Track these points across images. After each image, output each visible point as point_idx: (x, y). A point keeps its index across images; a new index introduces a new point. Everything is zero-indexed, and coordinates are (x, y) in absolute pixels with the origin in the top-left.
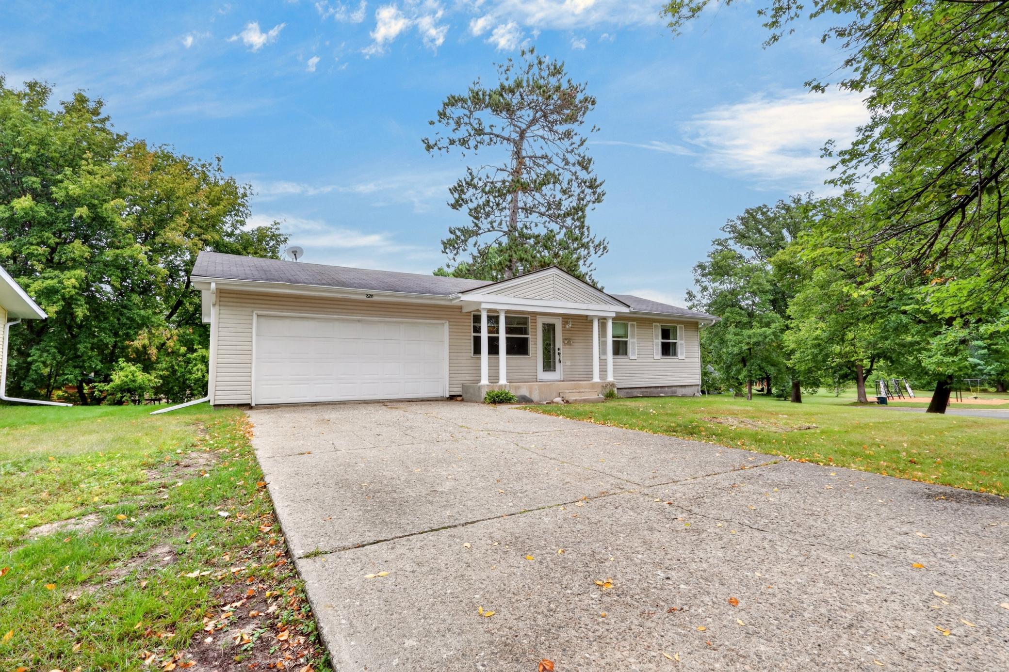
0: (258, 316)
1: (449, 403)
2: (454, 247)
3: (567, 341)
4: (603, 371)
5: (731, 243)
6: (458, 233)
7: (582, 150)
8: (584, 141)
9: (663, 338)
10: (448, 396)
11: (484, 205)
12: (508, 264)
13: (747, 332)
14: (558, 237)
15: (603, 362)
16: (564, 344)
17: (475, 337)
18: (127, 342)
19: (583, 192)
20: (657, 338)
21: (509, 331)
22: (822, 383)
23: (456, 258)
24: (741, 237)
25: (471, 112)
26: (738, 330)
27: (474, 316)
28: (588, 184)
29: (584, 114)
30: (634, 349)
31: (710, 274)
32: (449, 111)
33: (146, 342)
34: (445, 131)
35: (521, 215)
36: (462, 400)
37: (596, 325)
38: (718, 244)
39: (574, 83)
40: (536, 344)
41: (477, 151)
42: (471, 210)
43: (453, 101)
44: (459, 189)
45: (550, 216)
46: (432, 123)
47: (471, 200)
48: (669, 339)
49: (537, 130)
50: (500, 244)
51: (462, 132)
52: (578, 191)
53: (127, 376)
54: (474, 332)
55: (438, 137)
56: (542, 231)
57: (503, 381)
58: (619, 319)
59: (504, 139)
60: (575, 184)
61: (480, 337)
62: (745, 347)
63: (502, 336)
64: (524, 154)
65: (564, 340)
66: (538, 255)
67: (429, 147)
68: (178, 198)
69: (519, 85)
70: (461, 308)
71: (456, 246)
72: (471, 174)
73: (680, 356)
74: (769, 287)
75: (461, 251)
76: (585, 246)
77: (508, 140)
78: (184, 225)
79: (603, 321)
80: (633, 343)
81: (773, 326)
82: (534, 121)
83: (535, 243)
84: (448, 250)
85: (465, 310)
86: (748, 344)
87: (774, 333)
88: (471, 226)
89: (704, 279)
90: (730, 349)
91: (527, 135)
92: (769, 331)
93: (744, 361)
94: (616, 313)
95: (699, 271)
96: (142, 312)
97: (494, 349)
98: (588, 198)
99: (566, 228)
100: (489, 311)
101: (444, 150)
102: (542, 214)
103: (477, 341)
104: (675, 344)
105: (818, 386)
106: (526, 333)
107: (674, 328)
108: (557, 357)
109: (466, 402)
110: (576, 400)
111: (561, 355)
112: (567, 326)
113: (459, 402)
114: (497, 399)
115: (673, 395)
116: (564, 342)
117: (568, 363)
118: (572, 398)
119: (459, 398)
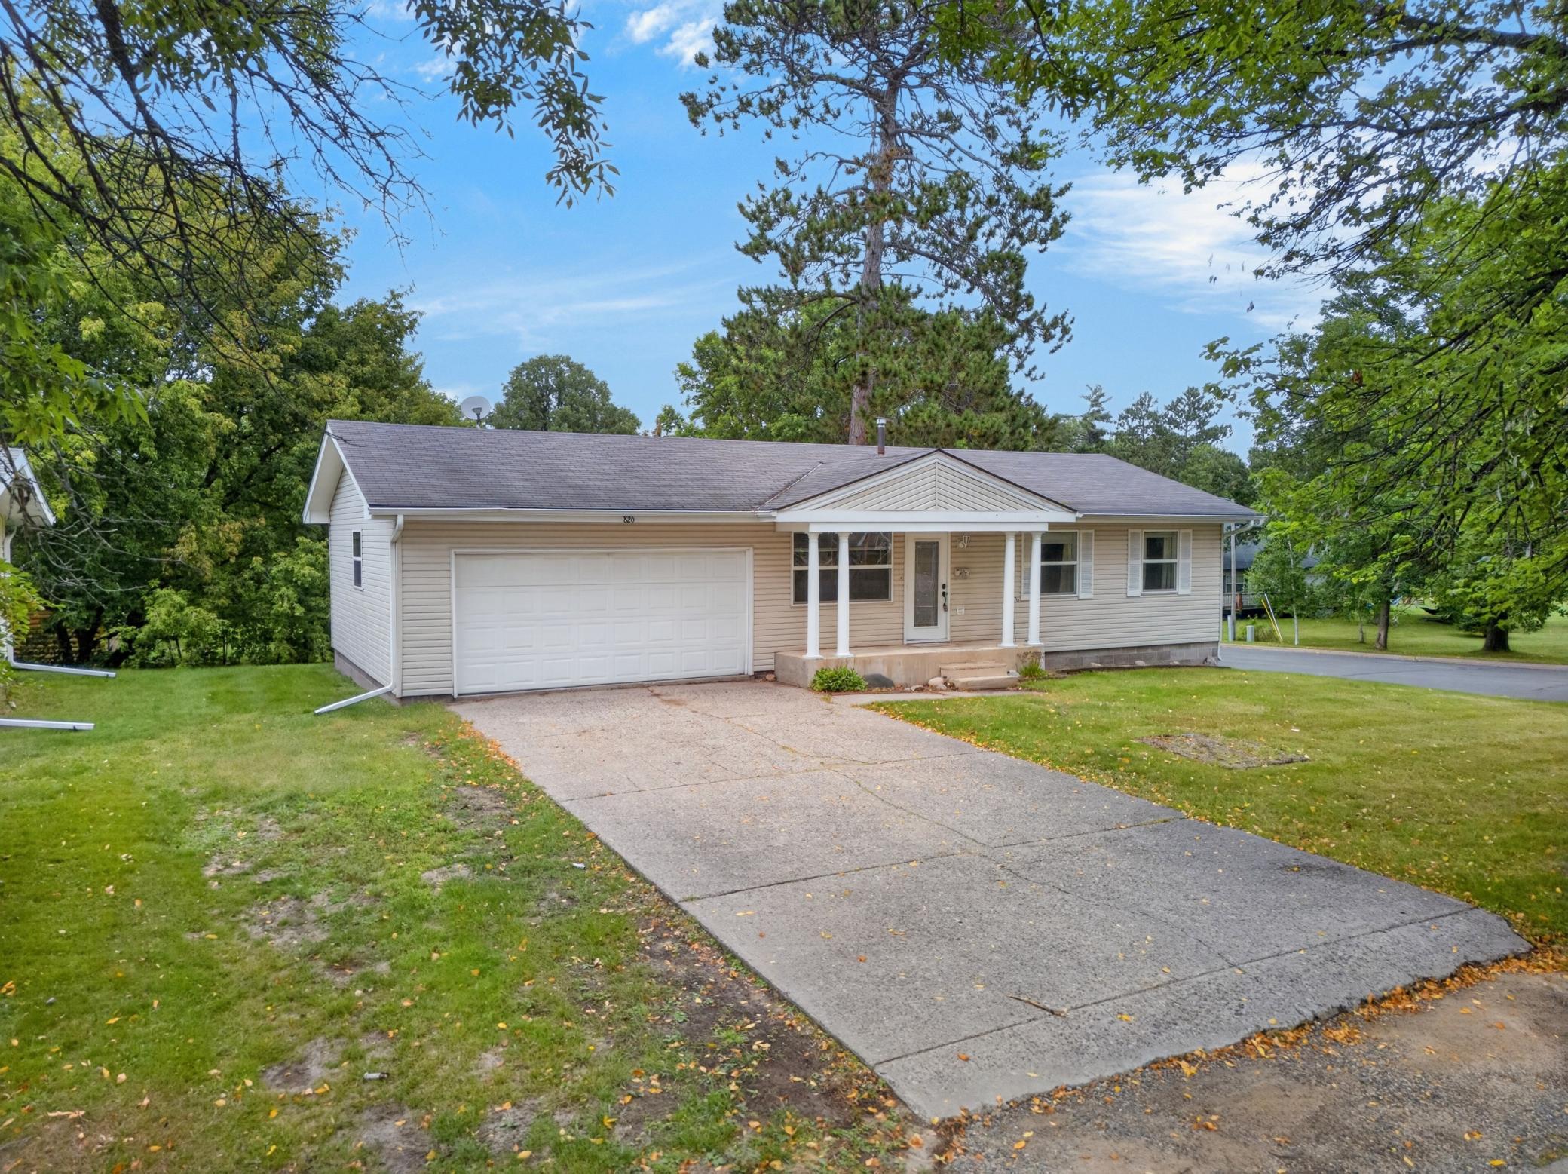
0: (456, 555)
1: (753, 685)
3: (961, 572)
6: (757, 299)
9: (1148, 557)
10: (751, 673)
16: (954, 577)
17: (796, 572)
20: (1135, 558)
21: (854, 558)
27: (797, 535)
30: (1088, 580)
32: (740, 33)
33: (194, 548)
35: (890, 260)
36: (776, 682)
37: (1010, 547)
40: (903, 580)
41: (797, 131)
43: (748, 16)
46: (703, 60)
48: (1161, 557)
54: (796, 564)
55: (717, 91)
57: (843, 651)
58: (1055, 535)
61: (806, 573)
63: (844, 567)
65: (954, 569)
67: (696, 116)
70: (774, 525)
73: (1180, 589)
76: (1025, 326)
79: (1023, 540)
80: (1086, 571)
85: (780, 529)
88: (783, 287)
94: (1051, 525)
97: (829, 594)
100: (822, 534)
101: (728, 122)
103: (801, 578)
104: (1172, 567)
106: (885, 562)
107: (1173, 536)
108: (941, 600)
109: (783, 684)
110: (967, 683)
111: (949, 597)
112: (961, 545)
113: (771, 685)
114: (833, 685)
115: (1164, 662)
116: (953, 573)
117: (961, 610)
118: (960, 680)
119: (770, 677)
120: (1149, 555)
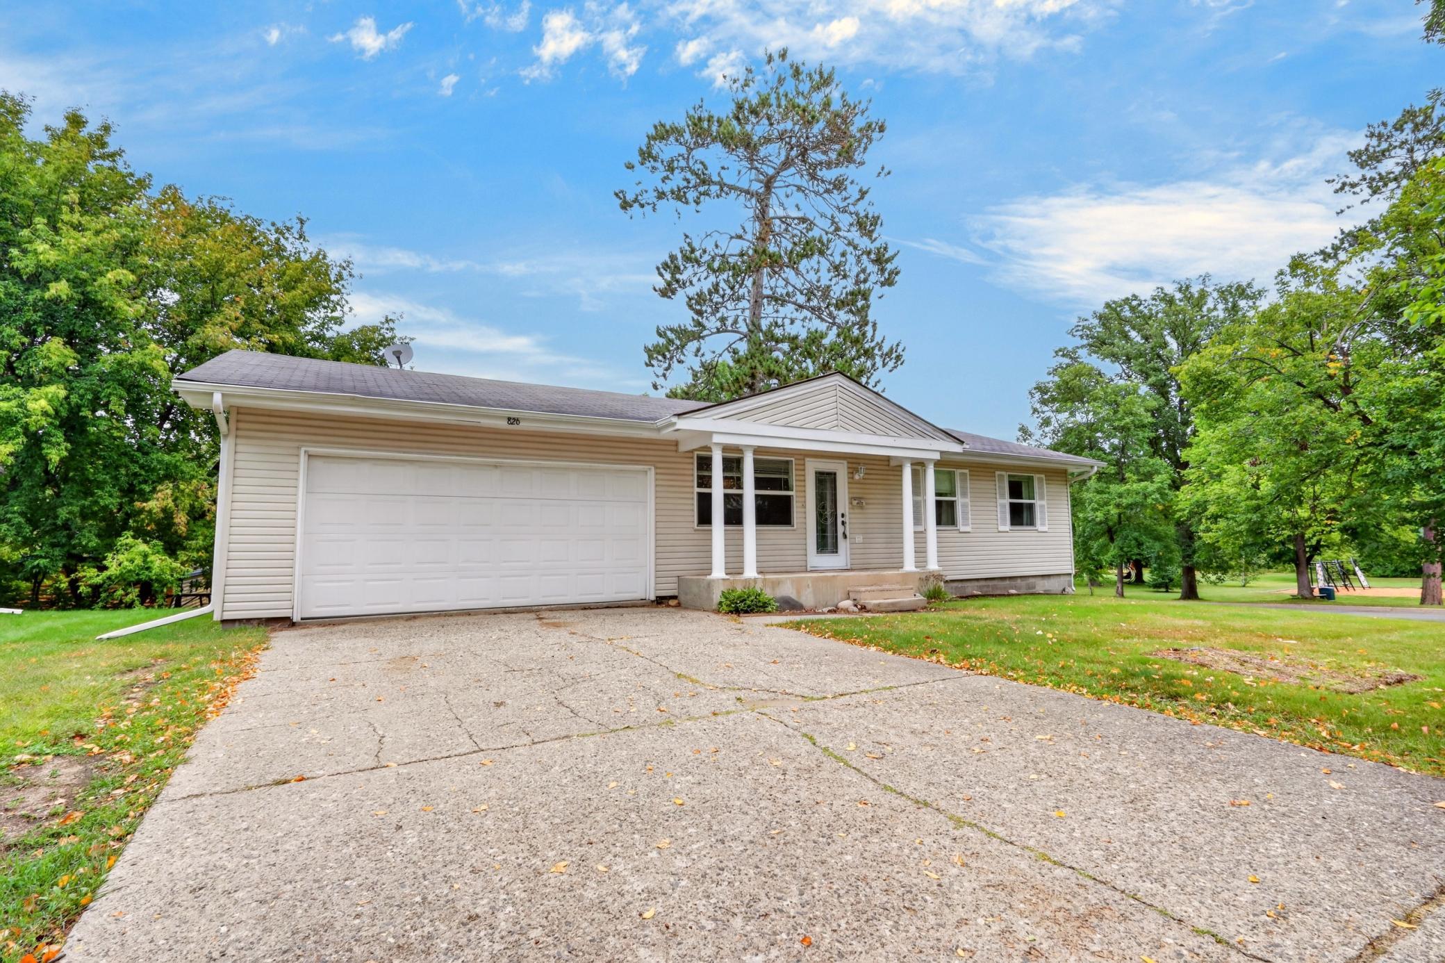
0: (310, 456)
1: (654, 609)
2: (664, 356)
3: (858, 502)
4: (921, 551)
5: (1083, 353)
6: (671, 335)
7: (861, 208)
8: (866, 193)
9: (1011, 497)
10: (653, 598)
11: (710, 293)
12: (749, 380)
13: (1115, 488)
14: (826, 342)
15: (920, 537)
16: (852, 506)
17: (700, 494)
18: (138, 504)
19: (864, 271)
20: (1002, 496)
21: (759, 483)
22: (1231, 567)
23: (668, 373)
24: (1098, 344)
25: (690, 150)
26: (1102, 485)
27: (700, 459)
28: (873, 256)
29: (865, 149)
30: (965, 513)
31: (1053, 400)
32: (657, 147)
33: (170, 503)
34: (649, 179)
35: (768, 309)
36: (679, 605)
37: (908, 473)
38: (1063, 356)
39: (851, 100)
40: (804, 506)
41: (699, 208)
42: (690, 299)
43: (663, 133)
44: (671, 266)
45: (813, 309)
46: (630, 167)
47: (691, 283)
48: (1021, 498)
49: (792, 176)
50: (735, 352)
51: (677, 180)
52: (856, 270)
53: (132, 561)
54: (699, 485)
55: (641, 187)
56: (800, 331)
57: (750, 572)
58: (946, 466)
59: (742, 191)
60: (851, 259)
61: (709, 495)
62: (1114, 511)
63: (749, 493)
64: (771, 213)
65: (852, 499)
66: (796, 367)
67: (625, 205)
68: (229, 275)
69: (764, 102)
70: (676, 444)
71: (668, 355)
72: (689, 244)
73: (1039, 527)
74: (1148, 419)
75: (675, 364)
76: (868, 354)
77: (747, 192)
78: (237, 319)
79: (918, 467)
80: (964, 505)
81: (1157, 478)
82: (787, 164)
83: (792, 349)
84: (654, 362)
85: (683, 448)
86: (1118, 506)
87: (1160, 491)
88: (690, 327)
89: (1045, 408)
90: (1090, 515)
91: (776, 184)
92: (1151, 487)
93: (1111, 533)
94: (942, 453)
95: (1038, 395)
96: (167, 458)
97: (734, 517)
98: (873, 278)
99: (839, 327)
100: (726, 448)
101: (648, 208)
102: (800, 307)
103: (705, 503)
104: (1031, 507)
105: (1225, 571)
106: (788, 488)
107: (1030, 480)
108: (840, 529)
109: (686, 608)
110: (879, 605)
111: (847, 525)
112: (857, 477)
113: (673, 610)
114: (741, 606)
115: (1031, 591)
116: (851, 503)
117: (859, 539)
118: (871, 602)
119: (672, 602)
120: (1012, 495)
